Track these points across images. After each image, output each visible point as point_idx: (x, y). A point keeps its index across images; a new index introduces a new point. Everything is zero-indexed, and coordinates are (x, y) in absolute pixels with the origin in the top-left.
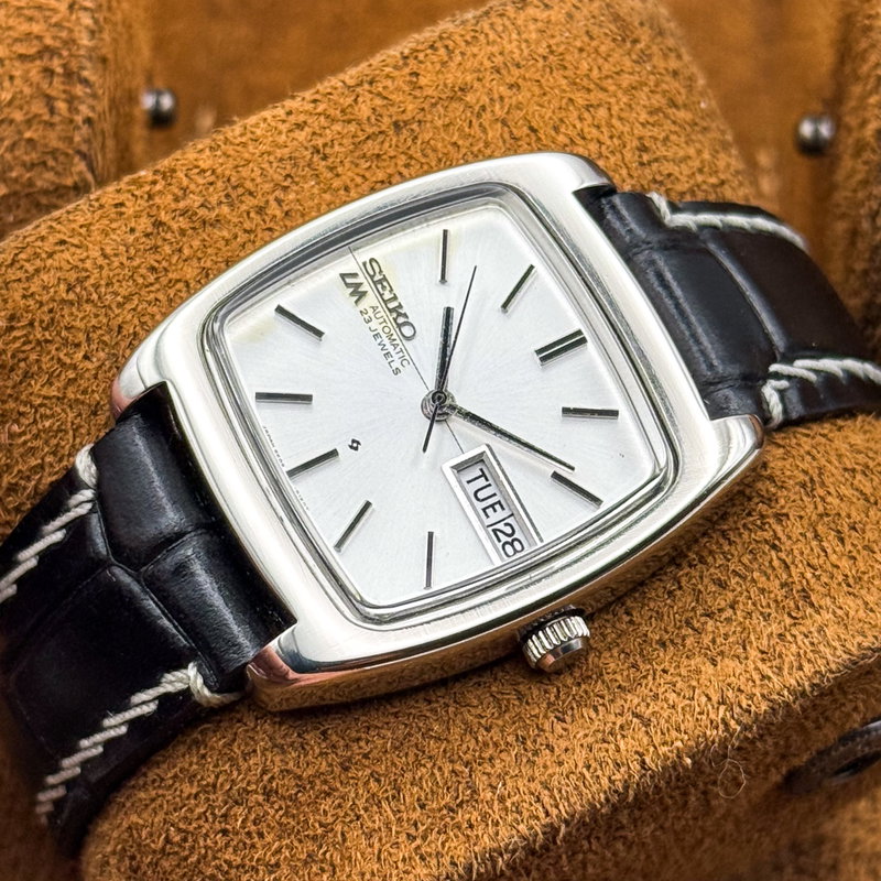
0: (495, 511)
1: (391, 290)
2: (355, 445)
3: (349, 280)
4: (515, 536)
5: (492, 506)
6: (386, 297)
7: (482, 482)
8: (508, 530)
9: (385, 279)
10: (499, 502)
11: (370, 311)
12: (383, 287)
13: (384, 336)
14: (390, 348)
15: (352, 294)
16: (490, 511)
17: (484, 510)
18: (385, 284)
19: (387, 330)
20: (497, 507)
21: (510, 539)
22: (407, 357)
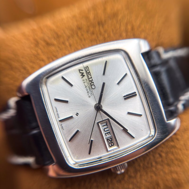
0: (108, 134)
1: (91, 75)
2: (77, 114)
3: (81, 71)
4: (112, 141)
5: (108, 133)
6: (89, 77)
7: (106, 127)
8: (111, 140)
9: (90, 72)
10: (109, 132)
11: (85, 80)
12: (89, 75)
13: (88, 87)
14: (89, 90)
15: (81, 75)
16: (107, 134)
17: (106, 134)
18: (89, 73)
19: (88, 86)
20: (109, 133)
21: (111, 142)
22: (92, 93)
